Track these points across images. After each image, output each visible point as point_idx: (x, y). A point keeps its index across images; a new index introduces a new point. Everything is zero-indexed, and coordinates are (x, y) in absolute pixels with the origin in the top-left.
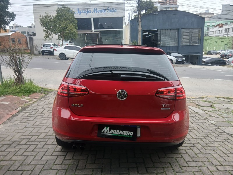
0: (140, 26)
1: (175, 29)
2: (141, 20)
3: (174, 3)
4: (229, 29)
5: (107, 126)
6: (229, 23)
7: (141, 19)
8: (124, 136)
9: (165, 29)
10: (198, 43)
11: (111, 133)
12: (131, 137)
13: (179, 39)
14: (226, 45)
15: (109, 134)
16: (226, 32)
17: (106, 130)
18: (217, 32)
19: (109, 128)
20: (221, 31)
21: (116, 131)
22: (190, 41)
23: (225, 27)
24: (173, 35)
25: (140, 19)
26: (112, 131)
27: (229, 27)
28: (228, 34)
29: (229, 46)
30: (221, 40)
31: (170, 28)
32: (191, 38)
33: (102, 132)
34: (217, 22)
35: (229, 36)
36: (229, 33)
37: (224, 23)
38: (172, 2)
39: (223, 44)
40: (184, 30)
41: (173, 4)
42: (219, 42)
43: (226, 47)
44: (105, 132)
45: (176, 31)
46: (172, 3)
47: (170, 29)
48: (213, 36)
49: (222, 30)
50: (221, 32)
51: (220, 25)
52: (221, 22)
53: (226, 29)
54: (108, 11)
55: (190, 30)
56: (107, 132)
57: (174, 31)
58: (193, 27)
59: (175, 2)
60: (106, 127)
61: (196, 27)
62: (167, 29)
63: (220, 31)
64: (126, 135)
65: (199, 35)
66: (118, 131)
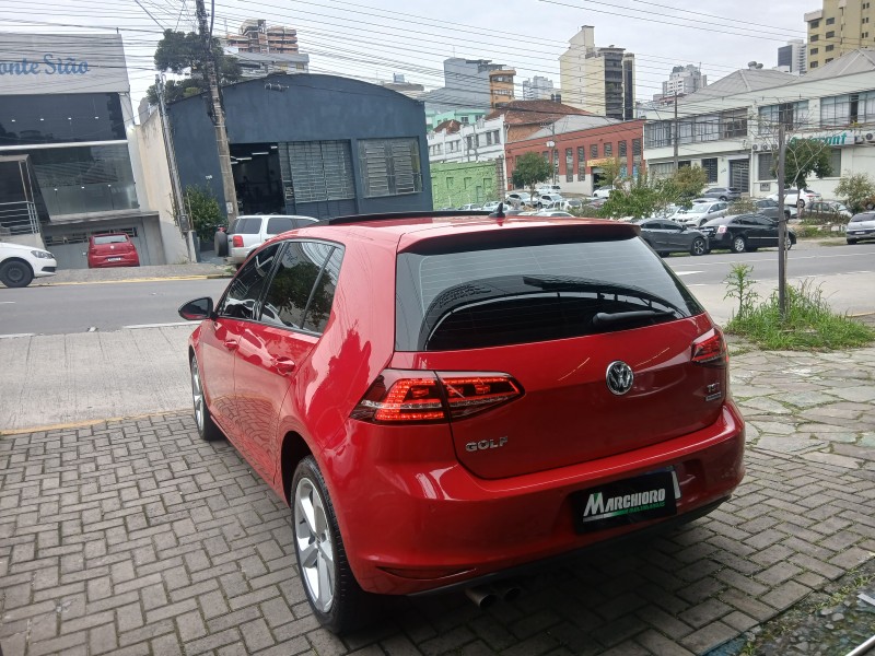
0: (223, 131)
1: (337, 142)
2: (222, 108)
3: (285, 46)
4: (477, 135)
5: (595, 490)
6: (472, 119)
7: (222, 104)
8: (645, 508)
9: (303, 143)
10: (416, 184)
11: (610, 511)
12: (662, 505)
13: (353, 176)
14: (480, 189)
15: (606, 516)
16: (470, 147)
17: (594, 503)
18: (443, 147)
19: (600, 495)
20: (454, 144)
21: (620, 498)
22: (392, 182)
23: (465, 131)
24: (335, 164)
25: (217, 106)
26: (611, 501)
27: (478, 131)
28: (477, 155)
29: (489, 190)
30: (463, 174)
31: (318, 136)
32: (391, 170)
33: (586, 514)
34: (436, 114)
35: (480, 159)
36: (479, 151)
37: (459, 119)
38: (278, 42)
39: (471, 188)
40: (366, 145)
41: (282, 50)
42: (459, 178)
43: (480, 195)
44: (594, 512)
45: (342, 147)
46: (279, 45)
47: (320, 142)
48: (438, 161)
49: (457, 141)
50: (455, 148)
51: (451, 125)
52: (450, 116)
53: (469, 138)
54: (50, 69)
55: (386, 142)
56: (598, 512)
57: (332, 148)
58: (392, 136)
59: (290, 42)
60: (592, 496)
61: (402, 134)
62: (310, 142)
63: (451, 143)
64: (649, 504)
65: (413, 159)
66: (626, 497)
